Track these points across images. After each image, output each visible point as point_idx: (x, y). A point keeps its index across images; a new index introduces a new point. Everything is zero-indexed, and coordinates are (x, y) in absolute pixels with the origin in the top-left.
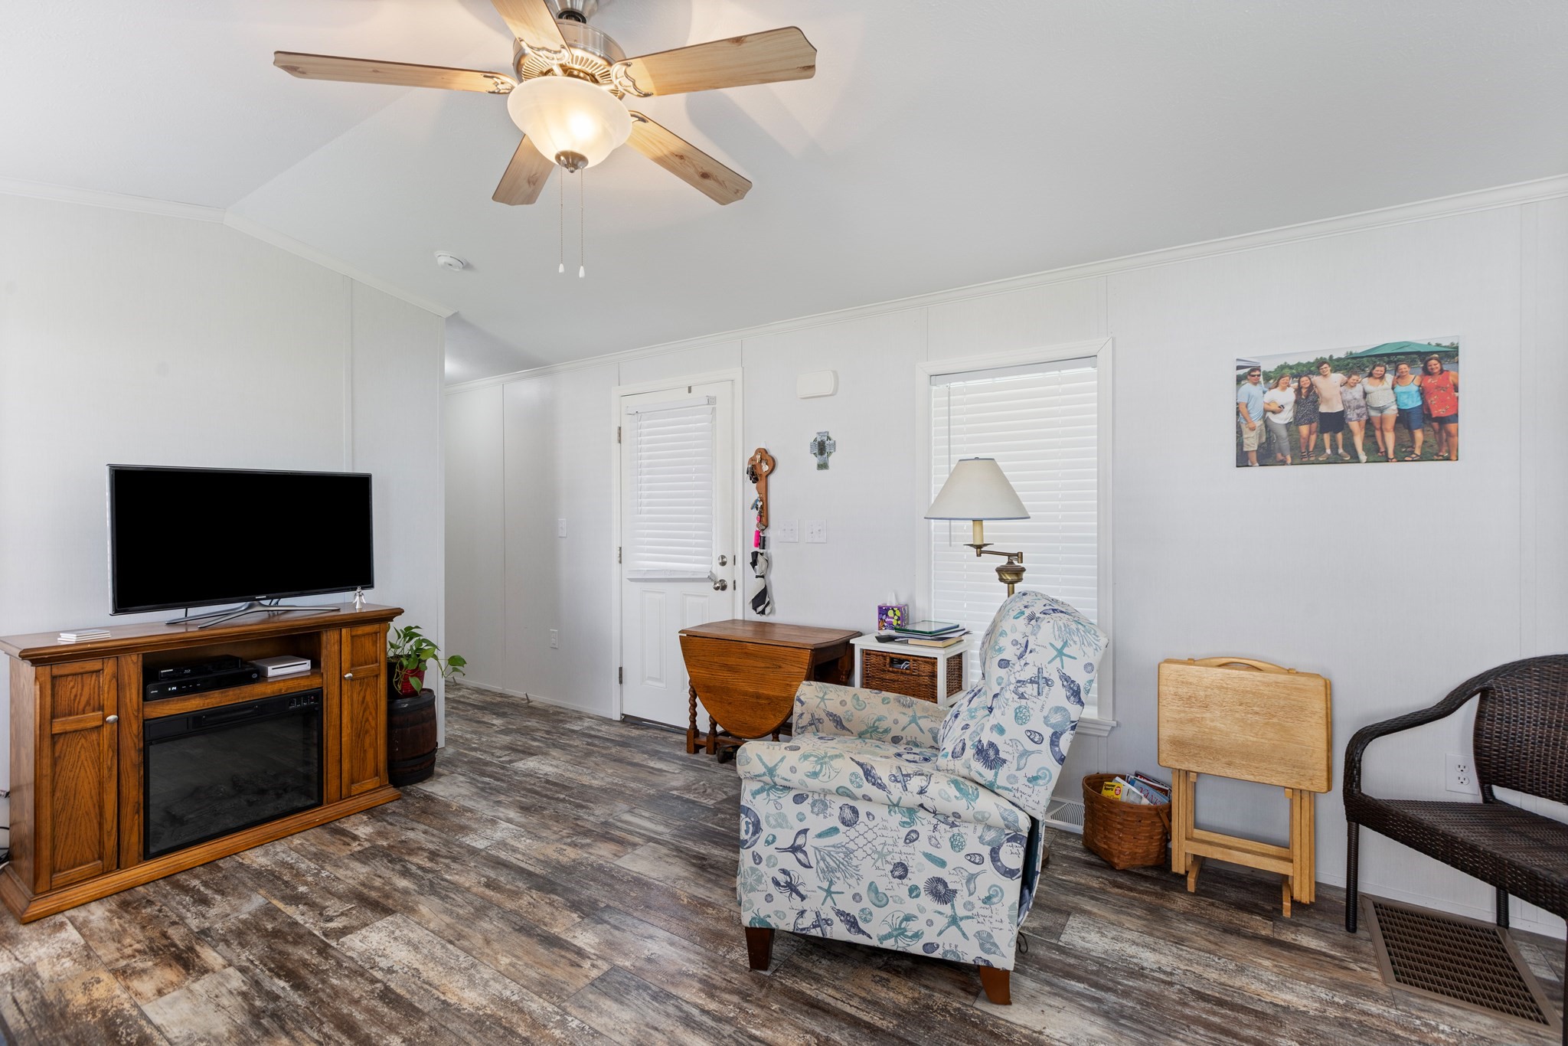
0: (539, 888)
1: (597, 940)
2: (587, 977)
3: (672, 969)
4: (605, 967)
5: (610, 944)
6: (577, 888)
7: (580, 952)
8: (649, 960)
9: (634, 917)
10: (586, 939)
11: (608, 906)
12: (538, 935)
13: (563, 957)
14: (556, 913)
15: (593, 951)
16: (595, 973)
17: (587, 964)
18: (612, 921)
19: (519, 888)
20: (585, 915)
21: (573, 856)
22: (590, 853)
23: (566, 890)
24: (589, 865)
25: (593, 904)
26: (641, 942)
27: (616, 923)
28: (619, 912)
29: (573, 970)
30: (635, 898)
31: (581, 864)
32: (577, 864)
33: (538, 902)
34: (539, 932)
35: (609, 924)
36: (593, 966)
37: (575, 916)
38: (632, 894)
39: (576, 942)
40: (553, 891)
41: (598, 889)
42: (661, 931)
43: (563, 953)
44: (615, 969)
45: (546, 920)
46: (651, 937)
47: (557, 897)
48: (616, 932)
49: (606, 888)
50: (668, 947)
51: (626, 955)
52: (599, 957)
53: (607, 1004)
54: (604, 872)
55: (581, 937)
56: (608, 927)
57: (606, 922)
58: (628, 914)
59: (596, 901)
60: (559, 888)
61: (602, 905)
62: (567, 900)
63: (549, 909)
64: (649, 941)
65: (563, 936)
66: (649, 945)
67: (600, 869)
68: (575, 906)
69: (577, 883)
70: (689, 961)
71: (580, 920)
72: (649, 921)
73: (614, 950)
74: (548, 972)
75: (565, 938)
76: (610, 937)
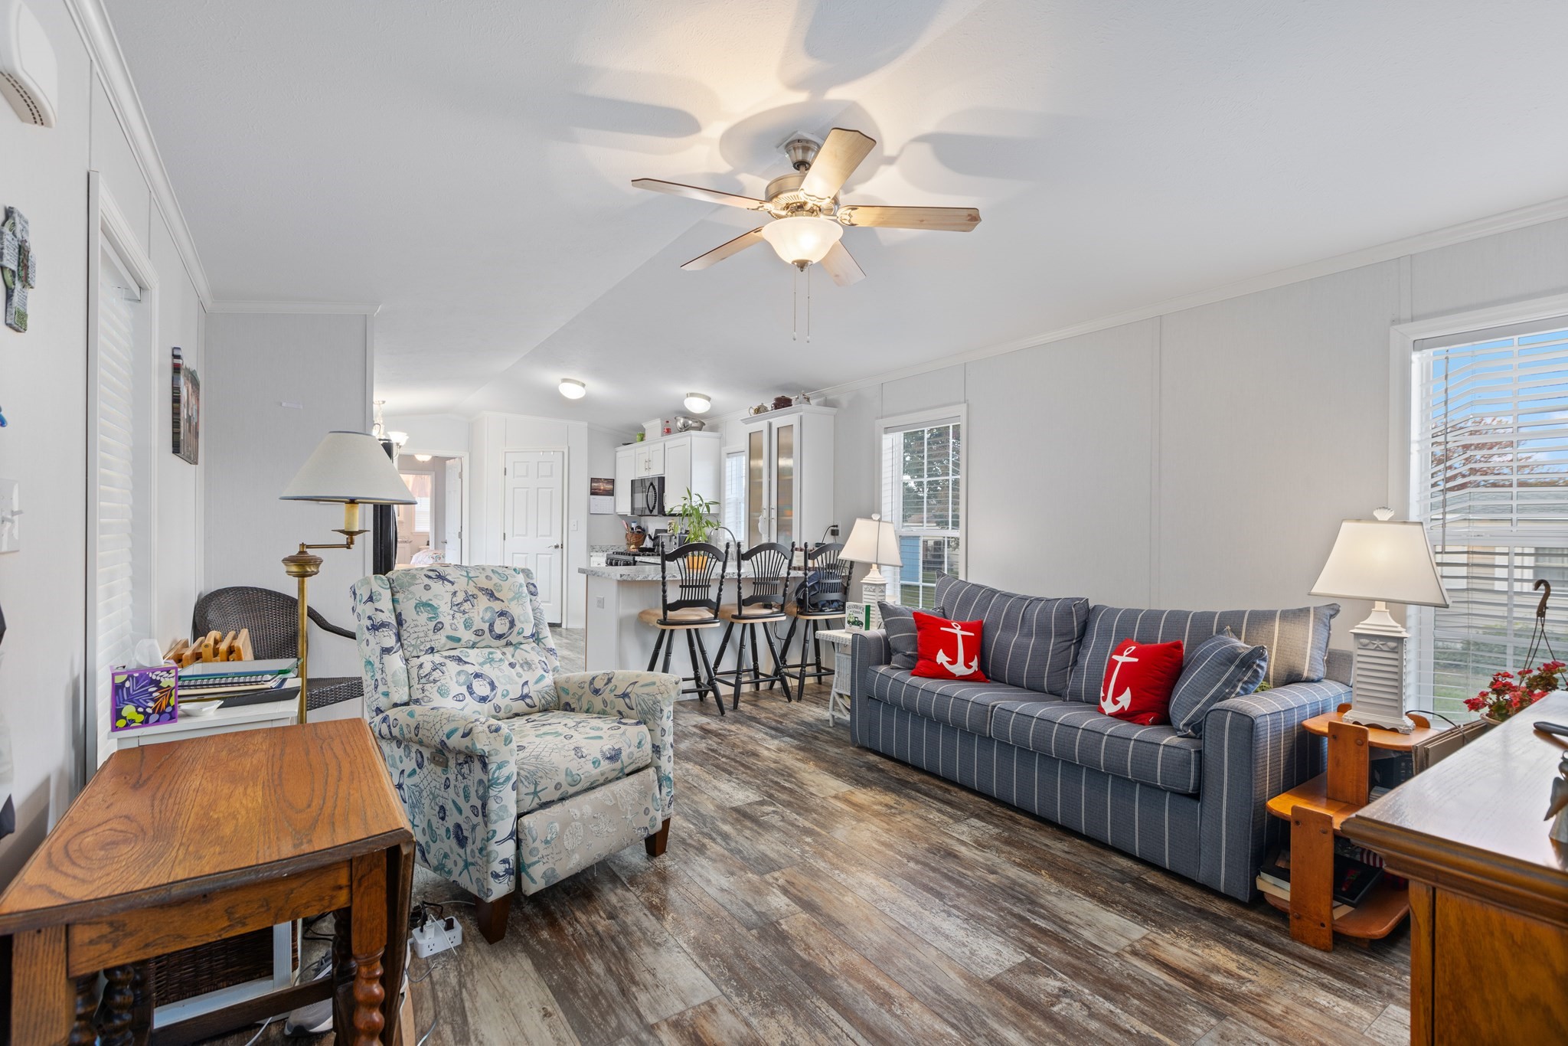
0: (820, 972)
1: (769, 898)
2: (783, 873)
3: (719, 865)
4: (768, 877)
5: (758, 891)
6: (776, 962)
7: (785, 892)
8: (732, 874)
9: (728, 911)
10: (778, 901)
11: (749, 929)
12: (821, 915)
13: (800, 891)
14: (803, 934)
15: (775, 890)
16: (777, 874)
17: (781, 882)
18: (750, 912)
19: (846, 981)
20: (774, 925)
21: (773, 1025)
22: (748, 1025)
23: (789, 963)
24: (755, 999)
25: (763, 936)
26: (732, 888)
27: (747, 909)
28: (740, 920)
29: (794, 880)
30: (718, 931)
31: (765, 1005)
32: (768, 1007)
33: (823, 953)
34: (820, 918)
35: (754, 911)
36: (777, 880)
37: (784, 927)
38: (718, 937)
39: (786, 900)
40: (806, 964)
41: (753, 954)
42: (710, 893)
43: (799, 894)
44: (761, 874)
45: (814, 929)
46: (722, 890)
47: (802, 954)
48: (750, 901)
49: (743, 954)
50: (712, 879)
51: (749, 882)
52: (770, 884)
53: (773, 855)
54: (739, 980)
55: (782, 904)
56: (755, 908)
57: (755, 912)
58: (733, 916)
59: (759, 939)
60: (797, 967)
61: (754, 932)
62: (790, 948)
63: (811, 941)
64: (725, 887)
65: (799, 909)
66: (727, 884)
67: (742, 987)
68: (782, 938)
69: (774, 970)
70: (703, 867)
71: (781, 921)
72: (717, 904)
73: (757, 887)
74: (813, 883)
75: (797, 907)
76: (757, 898)
